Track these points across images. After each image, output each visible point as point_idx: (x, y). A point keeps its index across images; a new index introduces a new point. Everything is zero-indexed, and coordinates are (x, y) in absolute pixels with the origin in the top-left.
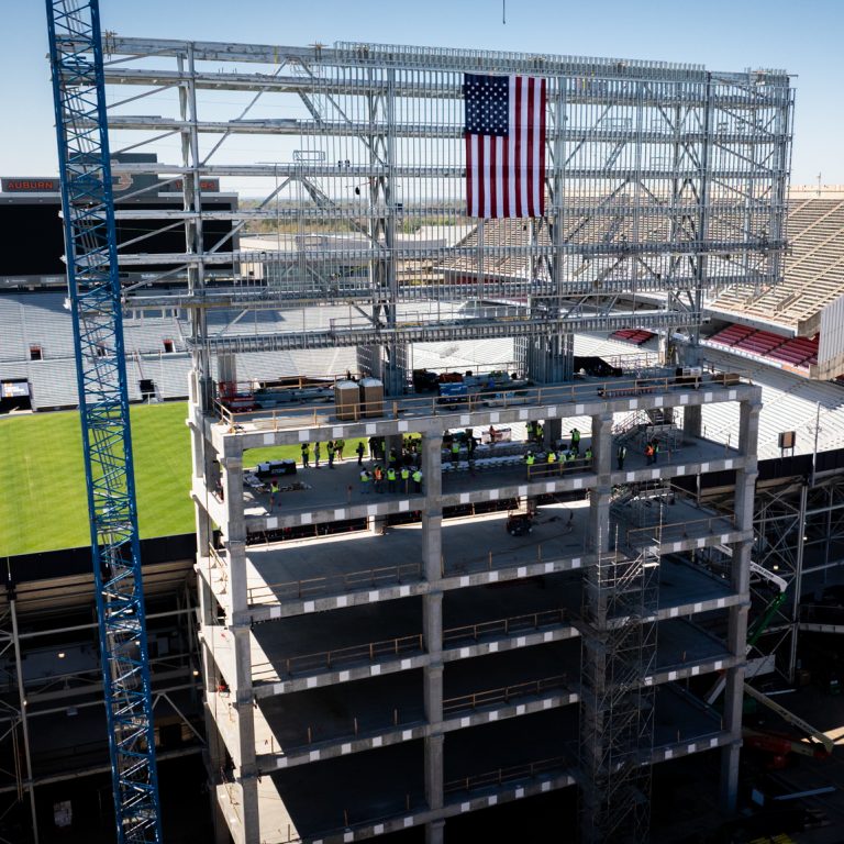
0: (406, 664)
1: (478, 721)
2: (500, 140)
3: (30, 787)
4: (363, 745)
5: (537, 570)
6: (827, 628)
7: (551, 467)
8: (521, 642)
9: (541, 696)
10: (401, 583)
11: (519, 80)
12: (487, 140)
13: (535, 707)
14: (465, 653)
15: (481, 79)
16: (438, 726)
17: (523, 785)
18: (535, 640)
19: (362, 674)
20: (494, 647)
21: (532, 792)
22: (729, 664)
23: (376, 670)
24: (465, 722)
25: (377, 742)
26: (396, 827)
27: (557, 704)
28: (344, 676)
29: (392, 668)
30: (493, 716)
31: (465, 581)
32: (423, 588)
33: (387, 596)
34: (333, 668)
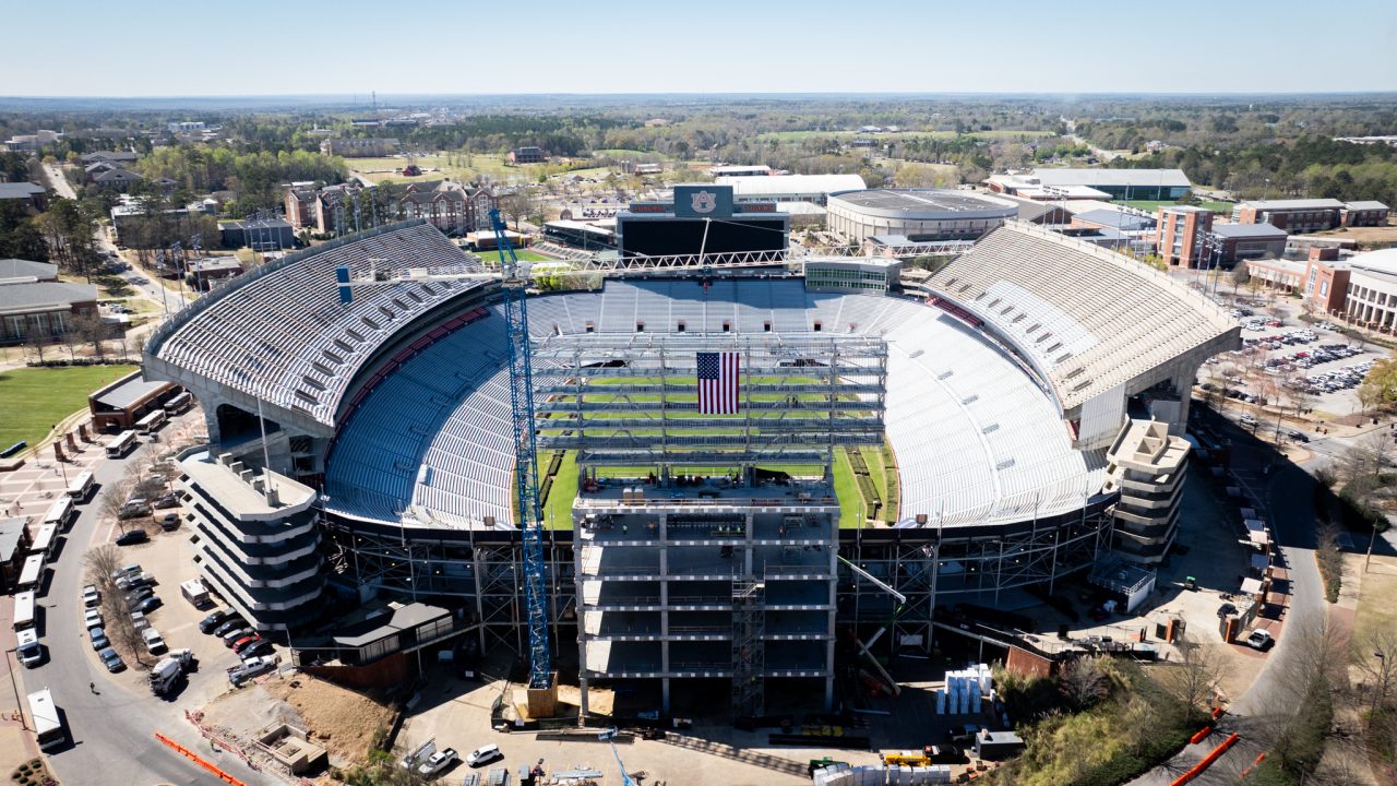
0: (650, 608)
1: (685, 638)
2: (715, 381)
3: (518, 625)
4: (631, 638)
5: (714, 578)
6: (947, 627)
7: (721, 533)
8: (707, 608)
9: (719, 633)
10: (649, 574)
11: (725, 354)
12: (708, 381)
13: (714, 638)
14: (678, 608)
15: (705, 355)
16: (665, 637)
17: (709, 671)
18: (713, 608)
19: (630, 609)
20: (692, 608)
21: (713, 675)
22: (823, 637)
23: (637, 609)
24: (679, 638)
25: (637, 638)
26: (646, 676)
27: (725, 639)
28: (622, 609)
29: (644, 609)
30: (693, 638)
31: (678, 578)
32: (658, 578)
33: (641, 579)
34: (619, 604)
